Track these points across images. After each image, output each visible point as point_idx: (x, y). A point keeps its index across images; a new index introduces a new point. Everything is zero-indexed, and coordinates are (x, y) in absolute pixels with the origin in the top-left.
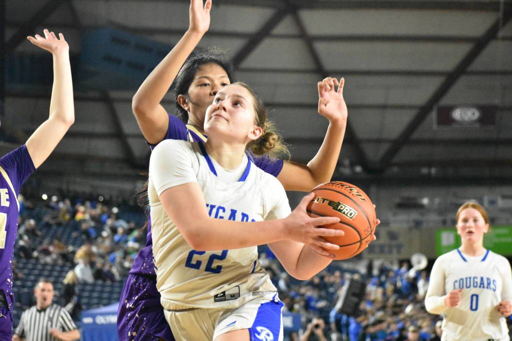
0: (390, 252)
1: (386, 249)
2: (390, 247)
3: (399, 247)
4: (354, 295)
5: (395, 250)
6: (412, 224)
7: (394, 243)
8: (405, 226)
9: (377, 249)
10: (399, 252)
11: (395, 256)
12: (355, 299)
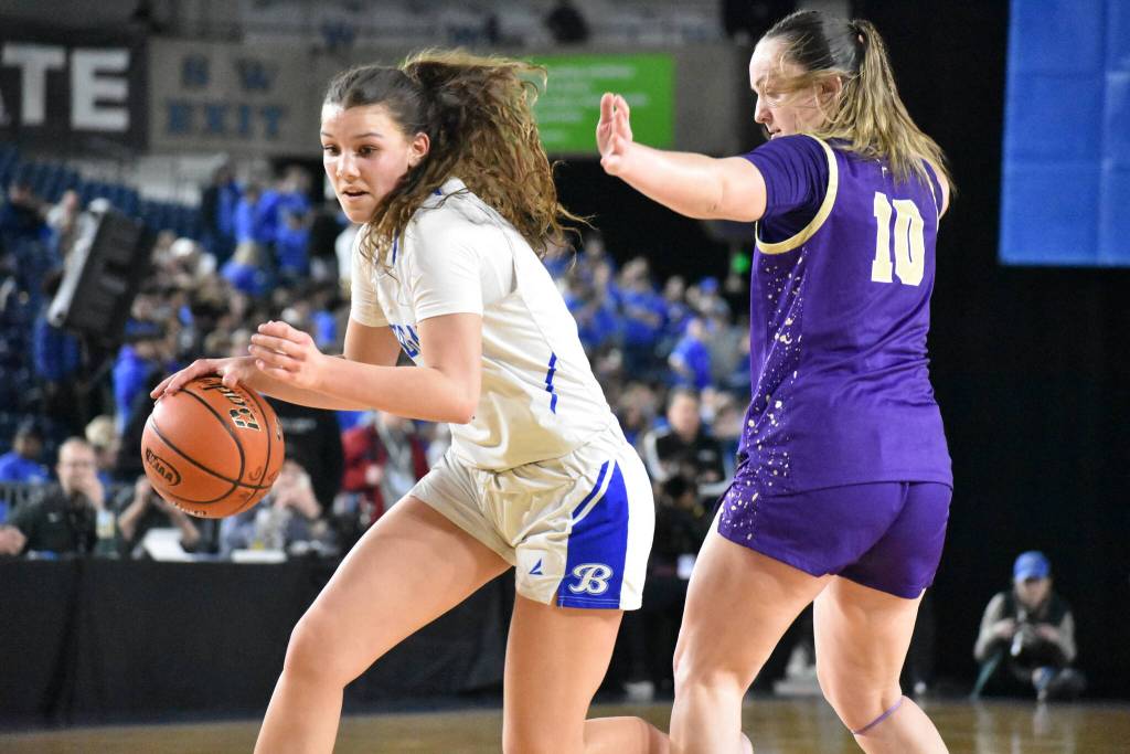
0: (245, 131)
1: (231, 121)
2: (244, 111)
3: (274, 114)
4: (113, 268)
5: (259, 126)
6: (319, 40)
7: (258, 99)
8: (295, 43)
9: (200, 120)
10: (272, 133)
11: (261, 145)
12: (117, 285)
